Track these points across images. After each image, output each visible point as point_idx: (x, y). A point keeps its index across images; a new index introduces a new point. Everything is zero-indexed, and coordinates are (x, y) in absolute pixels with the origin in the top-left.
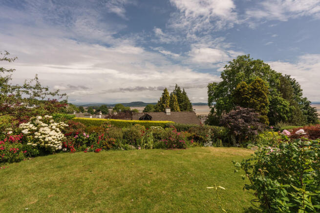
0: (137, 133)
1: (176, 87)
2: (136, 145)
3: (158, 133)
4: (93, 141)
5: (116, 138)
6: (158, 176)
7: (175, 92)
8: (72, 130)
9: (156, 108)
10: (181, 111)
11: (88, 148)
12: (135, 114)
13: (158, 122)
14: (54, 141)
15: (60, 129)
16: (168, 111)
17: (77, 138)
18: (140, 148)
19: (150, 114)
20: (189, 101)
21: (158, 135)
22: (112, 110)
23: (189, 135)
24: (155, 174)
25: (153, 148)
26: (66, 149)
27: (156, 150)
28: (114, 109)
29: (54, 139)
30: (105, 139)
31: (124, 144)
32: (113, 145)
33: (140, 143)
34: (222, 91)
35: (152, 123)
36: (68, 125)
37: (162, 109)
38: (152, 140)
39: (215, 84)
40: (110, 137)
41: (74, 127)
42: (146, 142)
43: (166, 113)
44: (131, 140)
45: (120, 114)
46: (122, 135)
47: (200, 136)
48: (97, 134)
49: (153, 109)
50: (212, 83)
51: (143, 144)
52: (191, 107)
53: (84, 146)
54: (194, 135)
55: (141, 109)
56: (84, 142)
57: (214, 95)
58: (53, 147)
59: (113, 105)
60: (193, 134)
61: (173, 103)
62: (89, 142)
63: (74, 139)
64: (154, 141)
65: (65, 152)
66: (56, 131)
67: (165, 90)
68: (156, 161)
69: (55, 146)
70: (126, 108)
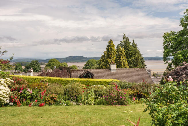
0: (78, 89)
1: (124, 37)
2: (77, 101)
3: (99, 90)
4: (36, 97)
5: (58, 94)
6: (97, 122)
7: (123, 43)
8: (17, 86)
9: (99, 64)
10: (130, 67)
11: (32, 103)
12: (74, 71)
13: (101, 80)
14: (4, 94)
15: (7, 84)
16: (113, 67)
17: (22, 94)
18: (81, 104)
19: (92, 71)
20: (140, 55)
21: (99, 92)
22: (45, 66)
23: (131, 92)
24: (94, 120)
25: (94, 104)
26: (12, 103)
27: (96, 106)
28: (47, 66)
29: (4, 93)
30: (47, 95)
31: (65, 100)
32: (55, 101)
33: (81, 100)
34: (181, 43)
35: (94, 81)
36: (13, 81)
37: (106, 66)
38: (93, 97)
39: (172, 33)
40: (51, 94)
41: (18, 83)
42: (87, 99)
43: (110, 69)
44: (72, 96)
45: (56, 71)
46: (63, 92)
47: (144, 94)
48: (40, 90)
49: (96, 66)
50: (169, 33)
51: (84, 101)
52: (143, 62)
53: (28, 101)
54: (137, 93)
55: (80, 66)
56: (28, 97)
57: (171, 48)
58: (3, 100)
59: (45, 61)
60: (136, 91)
61: (120, 57)
62: (32, 98)
63: (19, 94)
64: (95, 98)
65: (11, 106)
66: (4, 86)
67: (110, 42)
68: (96, 113)
69: (4, 99)
70: (62, 64)
